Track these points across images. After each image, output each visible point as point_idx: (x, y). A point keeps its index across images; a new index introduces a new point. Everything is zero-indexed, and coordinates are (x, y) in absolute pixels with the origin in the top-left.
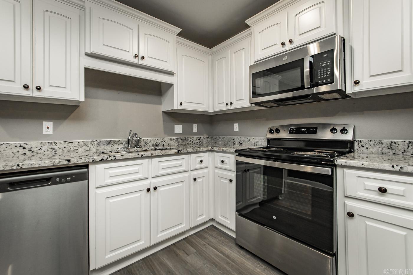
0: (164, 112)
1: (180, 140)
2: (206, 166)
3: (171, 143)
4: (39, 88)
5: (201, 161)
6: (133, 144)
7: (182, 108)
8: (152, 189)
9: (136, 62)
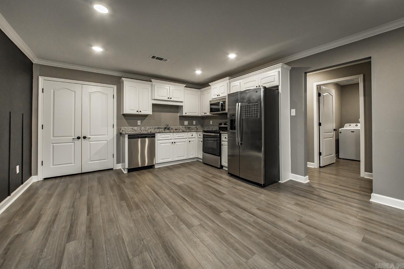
0: (180, 116)
1: (187, 128)
2: (195, 137)
3: (183, 129)
4: (140, 111)
5: (192, 135)
6: (167, 129)
7: (187, 115)
8: (174, 143)
9: (169, 99)
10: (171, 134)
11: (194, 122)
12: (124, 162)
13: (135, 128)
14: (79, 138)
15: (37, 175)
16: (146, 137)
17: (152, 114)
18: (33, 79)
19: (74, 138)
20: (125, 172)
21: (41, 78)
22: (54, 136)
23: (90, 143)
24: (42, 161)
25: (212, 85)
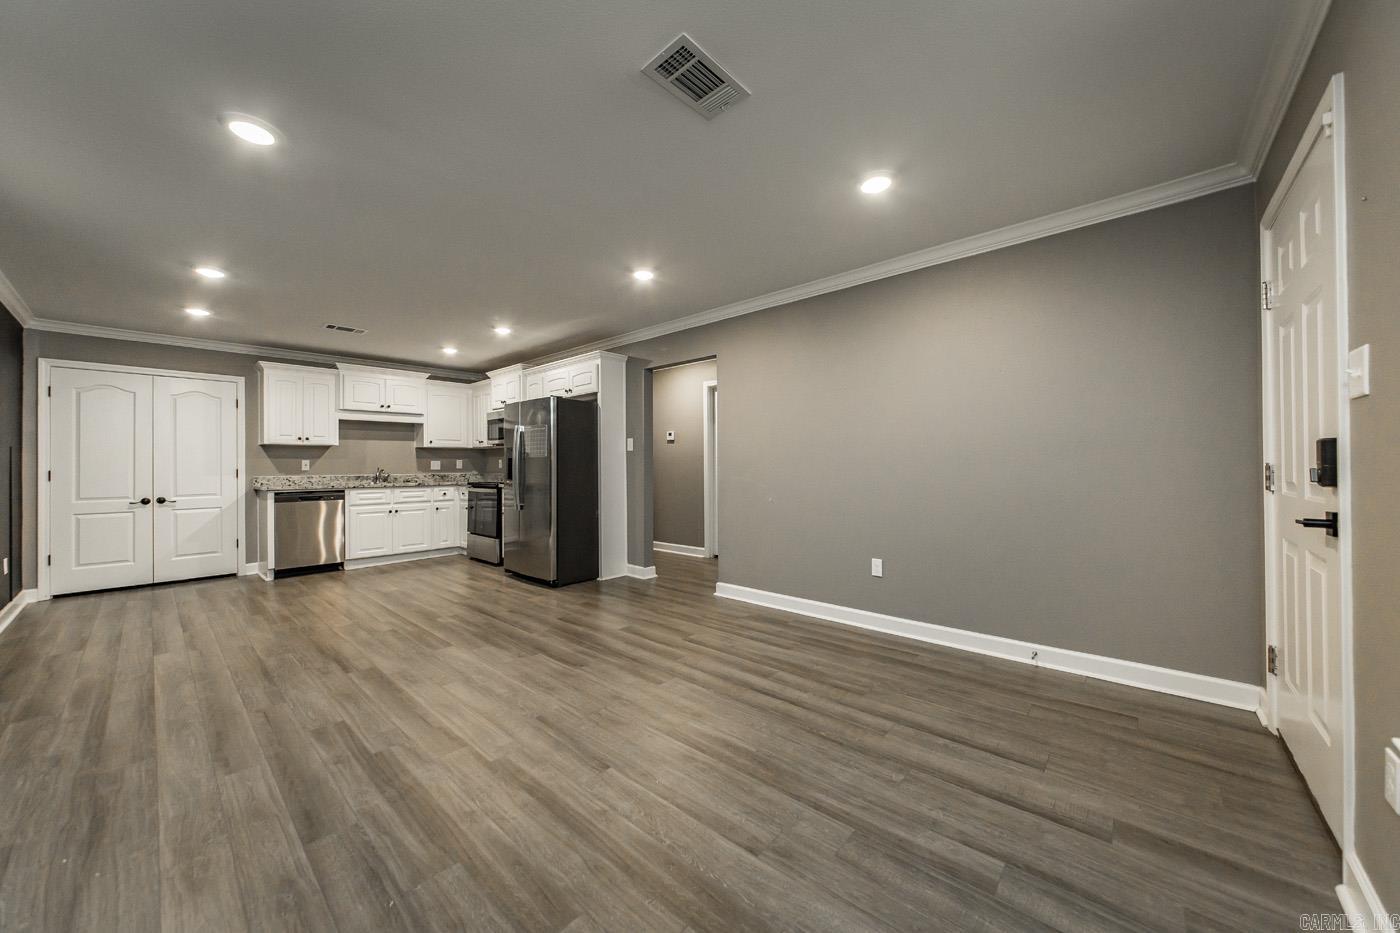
0: (417, 448)
1: (435, 477)
2: (450, 498)
3: (422, 479)
4: (307, 439)
5: (445, 494)
6: (382, 480)
7: (432, 445)
8: (394, 511)
9: (383, 410)
10: (388, 491)
11: (459, 464)
12: (264, 558)
13: (295, 478)
14: (145, 502)
15: (36, 586)
16: (320, 498)
17: (337, 444)
18: (22, 364)
19: (133, 501)
20: (269, 578)
21: (43, 363)
22: (78, 497)
23: (176, 516)
24: (49, 557)
25: (494, 376)
